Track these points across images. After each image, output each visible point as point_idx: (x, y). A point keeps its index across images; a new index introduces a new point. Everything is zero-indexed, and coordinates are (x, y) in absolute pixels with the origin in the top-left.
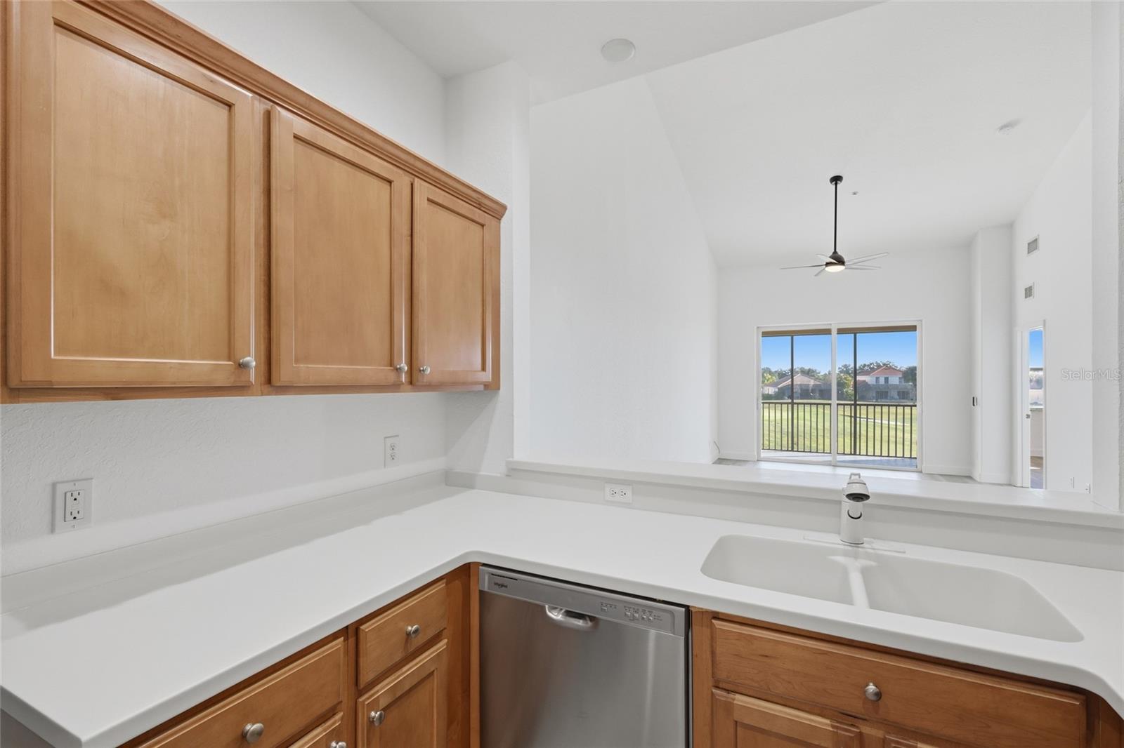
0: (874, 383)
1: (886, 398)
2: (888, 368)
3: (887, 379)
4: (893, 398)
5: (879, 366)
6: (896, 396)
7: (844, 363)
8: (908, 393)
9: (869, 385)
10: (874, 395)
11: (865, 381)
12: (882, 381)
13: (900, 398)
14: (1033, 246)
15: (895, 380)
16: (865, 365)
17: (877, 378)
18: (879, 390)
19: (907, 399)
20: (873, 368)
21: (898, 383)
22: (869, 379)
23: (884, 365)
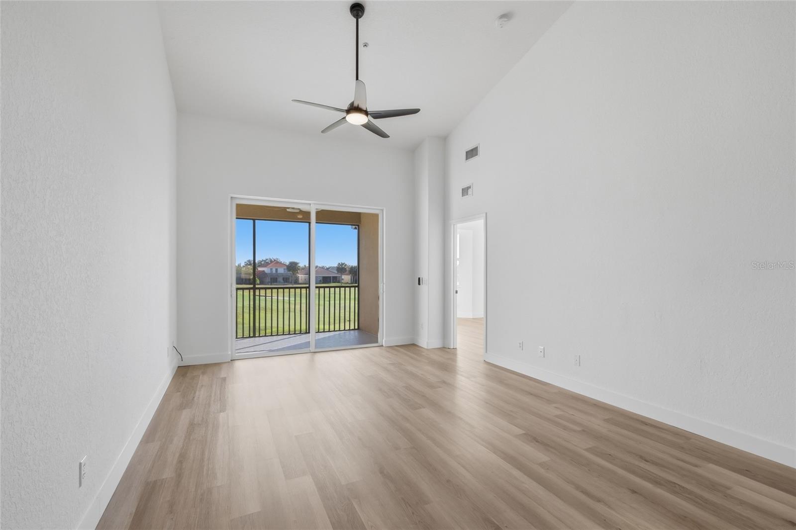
0: (269, 272)
1: (276, 282)
2: (277, 263)
3: (276, 270)
4: (279, 282)
5: (271, 261)
6: (282, 281)
7: (248, 259)
8: (289, 279)
9: (266, 274)
10: (270, 280)
11: (264, 271)
12: (274, 271)
13: (284, 282)
14: (472, 153)
15: (281, 270)
16: (263, 260)
17: (271, 269)
18: (272, 277)
19: (288, 282)
20: (268, 262)
21: (283, 272)
22: (266, 270)
23: (275, 260)
